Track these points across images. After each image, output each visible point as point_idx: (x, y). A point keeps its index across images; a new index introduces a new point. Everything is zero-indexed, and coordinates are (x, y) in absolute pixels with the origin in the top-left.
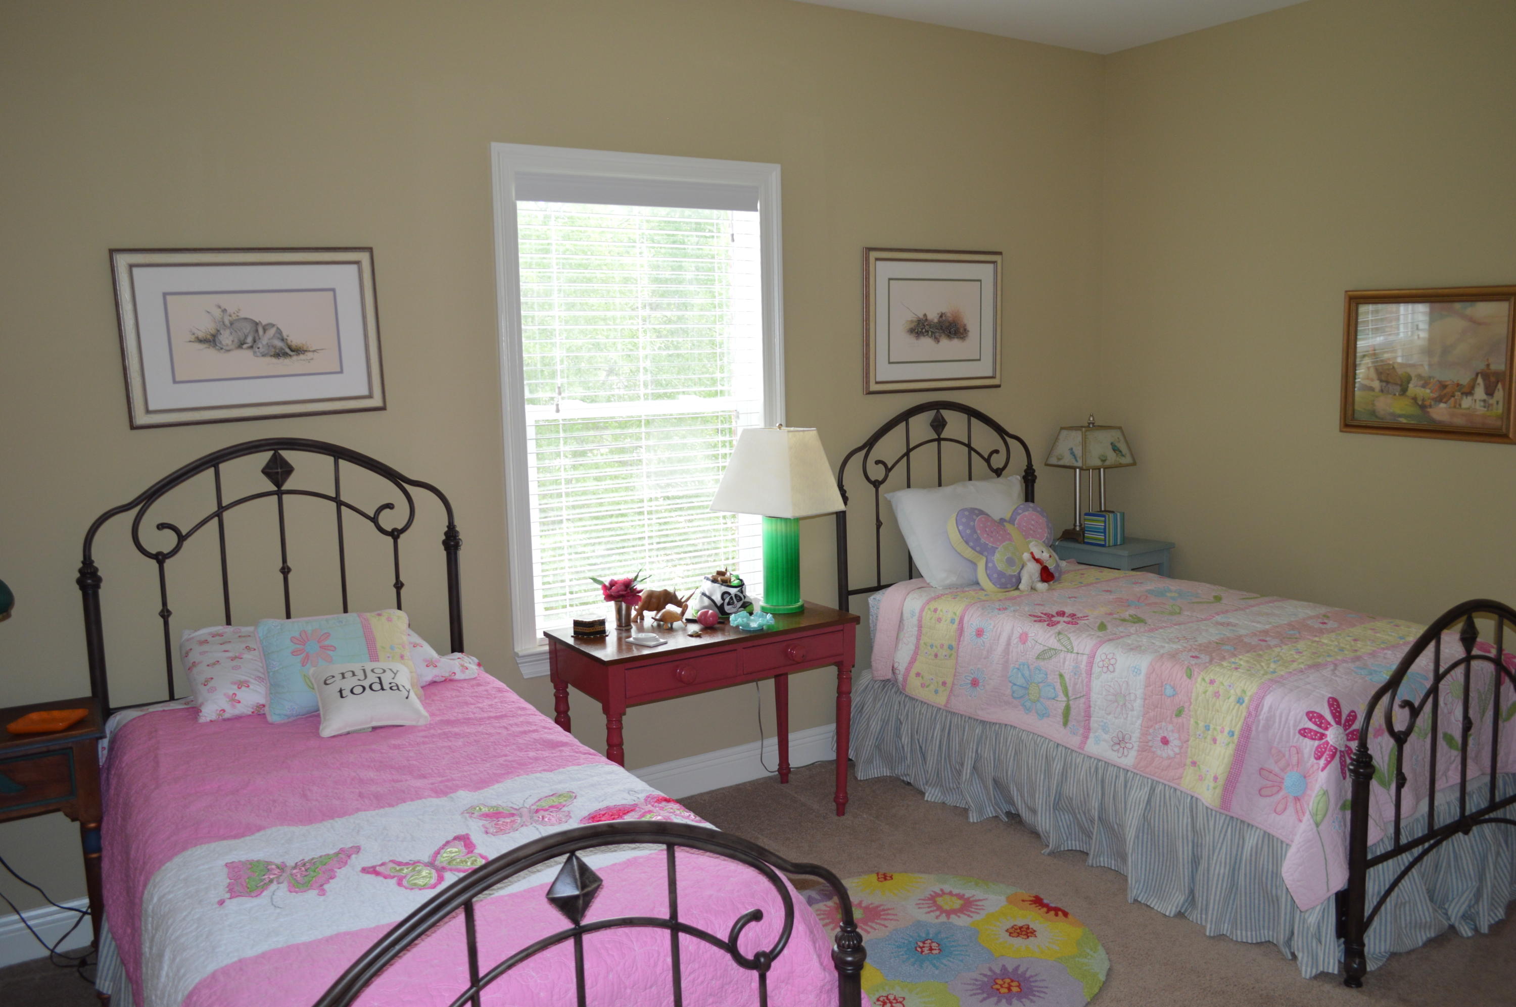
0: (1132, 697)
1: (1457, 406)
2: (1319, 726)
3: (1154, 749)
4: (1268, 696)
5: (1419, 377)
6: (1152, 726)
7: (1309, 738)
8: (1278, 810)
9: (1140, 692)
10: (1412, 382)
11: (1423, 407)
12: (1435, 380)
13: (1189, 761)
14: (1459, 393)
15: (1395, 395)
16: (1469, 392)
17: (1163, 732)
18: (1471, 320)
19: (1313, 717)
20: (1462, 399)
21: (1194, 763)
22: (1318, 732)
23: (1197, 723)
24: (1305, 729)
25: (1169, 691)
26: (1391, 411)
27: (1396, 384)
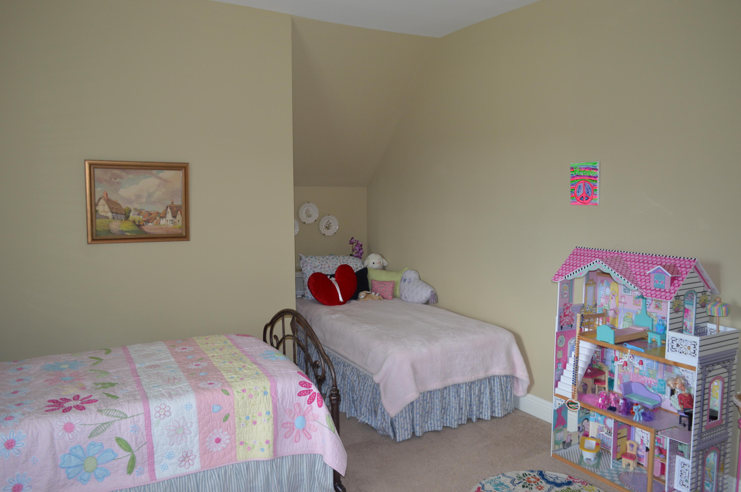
0: (189, 425)
1: (158, 224)
2: (307, 387)
3: (211, 450)
4: (278, 384)
5: (136, 209)
6: (207, 436)
7: (303, 395)
8: (297, 440)
9: (195, 420)
10: (132, 212)
11: (139, 226)
12: (145, 211)
13: (238, 443)
14: (159, 217)
15: (122, 220)
16: (163, 216)
17: (216, 436)
18: (161, 179)
19: (303, 384)
20: (160, 220)
21: (242, 443)
22: (308, 390)
23: (240, 419)
24: (300, 392)
25: (216, 408)
26: (121, 229)
27: (122, 214)
